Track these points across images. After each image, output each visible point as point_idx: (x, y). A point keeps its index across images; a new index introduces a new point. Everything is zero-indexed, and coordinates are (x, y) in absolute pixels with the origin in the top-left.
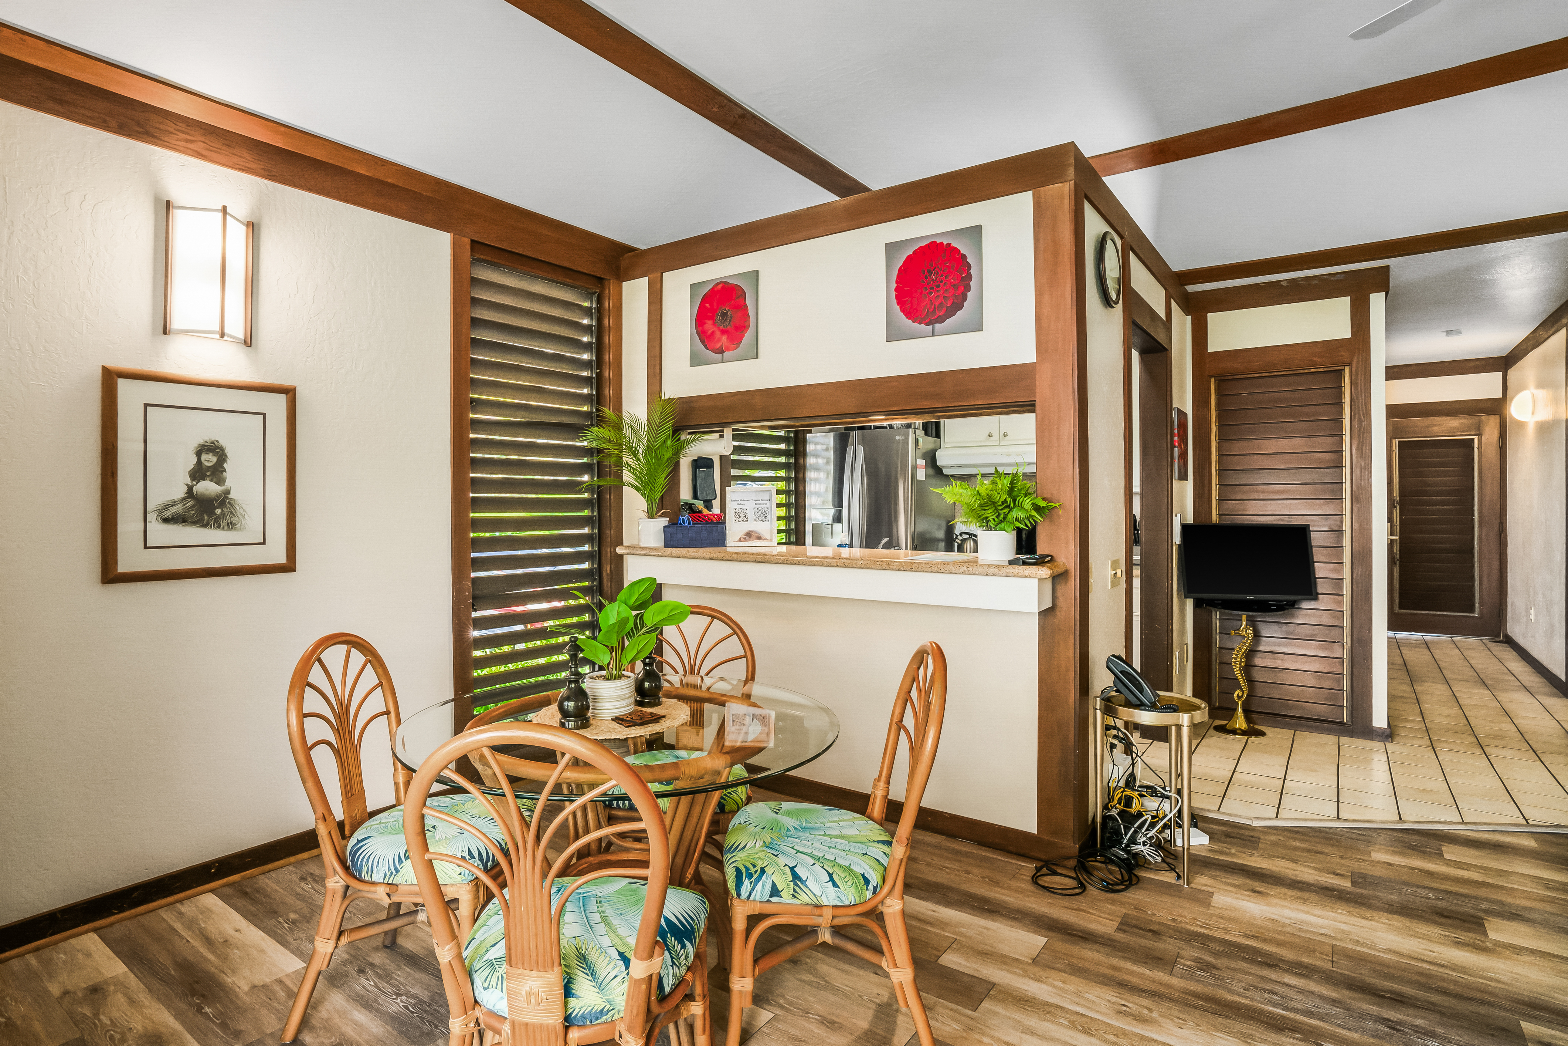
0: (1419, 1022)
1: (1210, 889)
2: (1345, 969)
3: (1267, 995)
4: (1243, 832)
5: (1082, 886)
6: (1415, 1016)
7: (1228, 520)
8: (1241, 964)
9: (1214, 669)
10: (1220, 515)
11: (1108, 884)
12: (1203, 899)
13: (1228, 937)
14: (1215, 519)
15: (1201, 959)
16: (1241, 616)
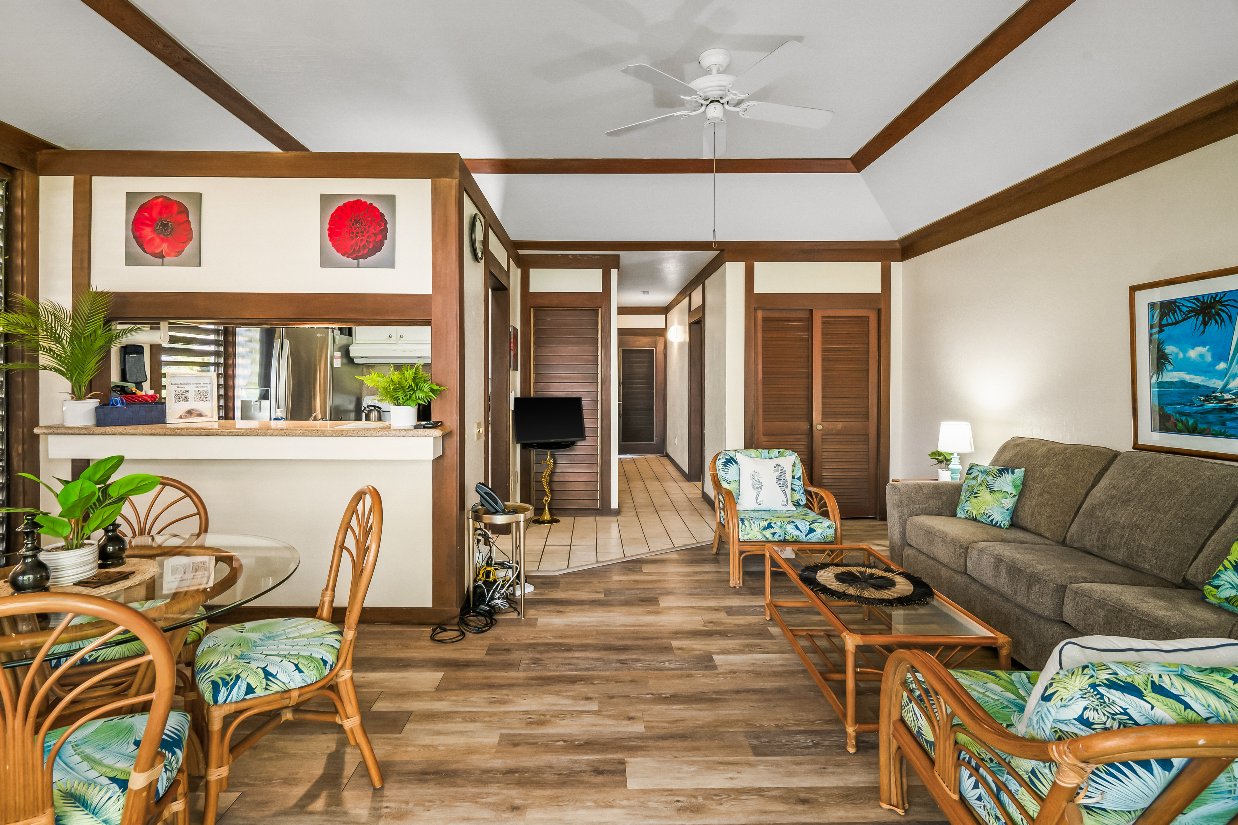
0: (634, 656)
1: (536, 617)
2: (603, 641)
3: (567, 666)
4: (551, 580)
5: (463, 634)
6: (632, 654)
7: (540, 395)
8: (554, 654)
9: (532, 485)
10: (536, 392)
11: (479, 628)
12: (532, 623)
13: (547, 641)
14: (533, 394)
15: (533, 657)
16: (547, 452)
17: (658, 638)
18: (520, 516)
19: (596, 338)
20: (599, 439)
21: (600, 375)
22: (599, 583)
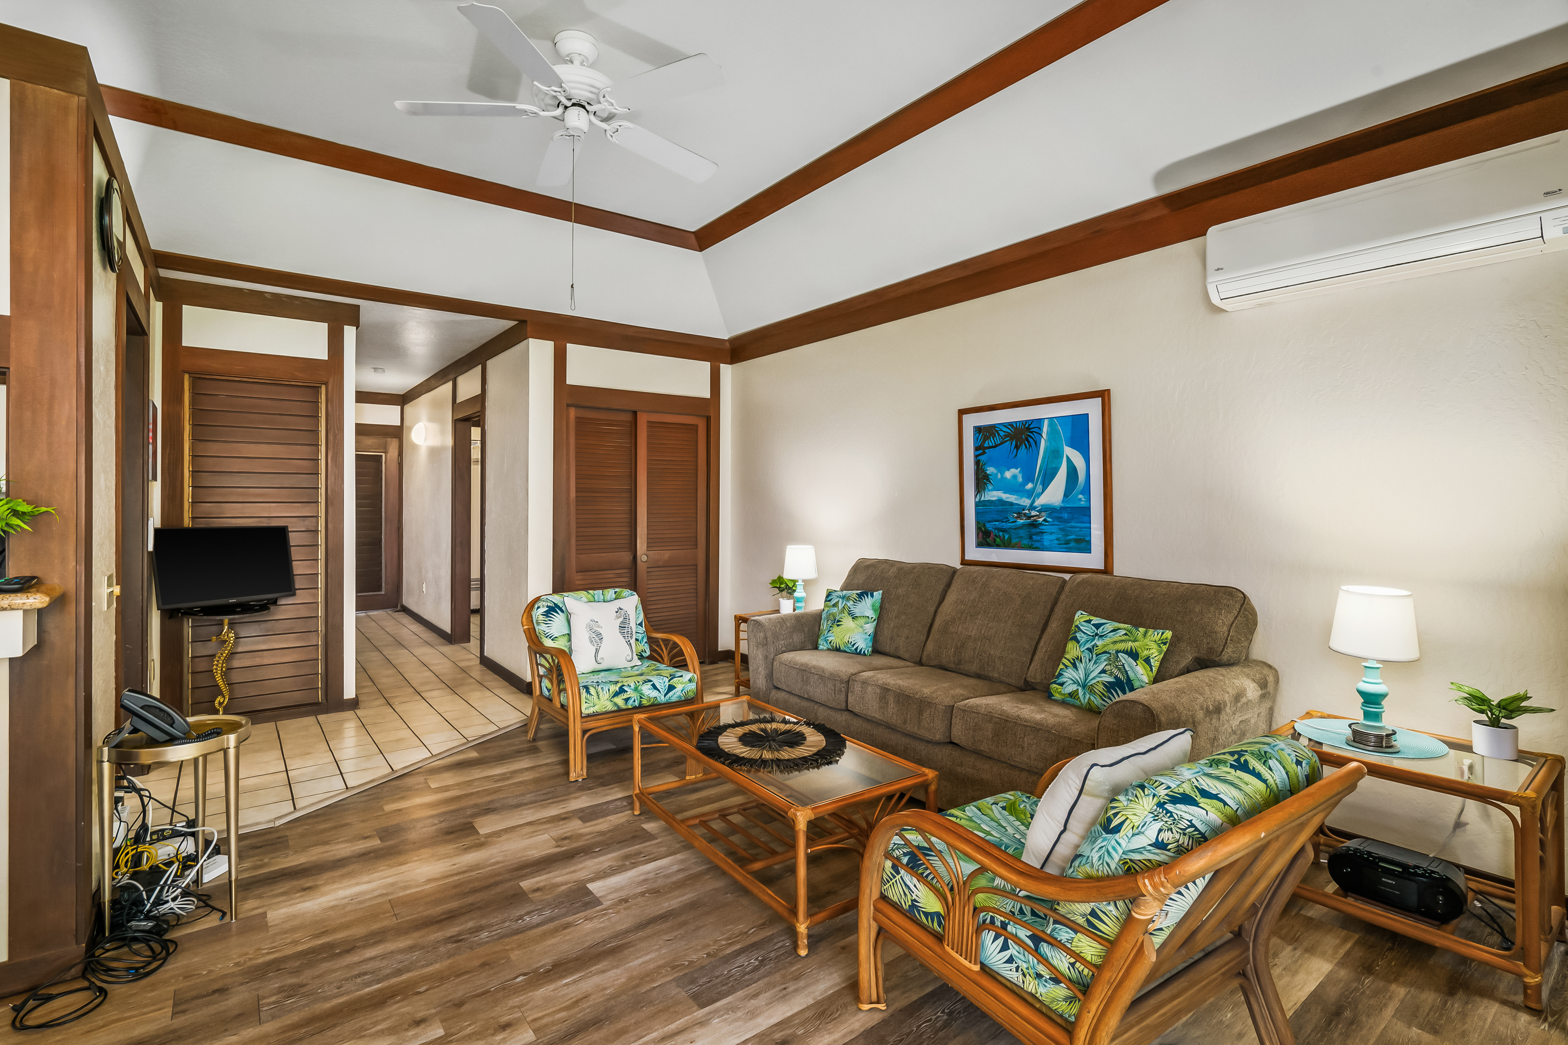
0: (471, 924)
1: (260, 911)
2: (408, 915)
3: (359, 980)
4: (268, 837)
5: (103, 992)
6: (466, 922)
7: (202, 524)
8: (325, 966)
10: (193, 518)
11: (137, 969)
12: (258, 924)
13: (300, 948)
14: (187, 522)
15: (283, 986)
16: (222, 621)
17: (496, 884)
18: (228, 738)
19: (316, 432)
20: (321, 593)
21: (322, 491)
22: (363, 821)
